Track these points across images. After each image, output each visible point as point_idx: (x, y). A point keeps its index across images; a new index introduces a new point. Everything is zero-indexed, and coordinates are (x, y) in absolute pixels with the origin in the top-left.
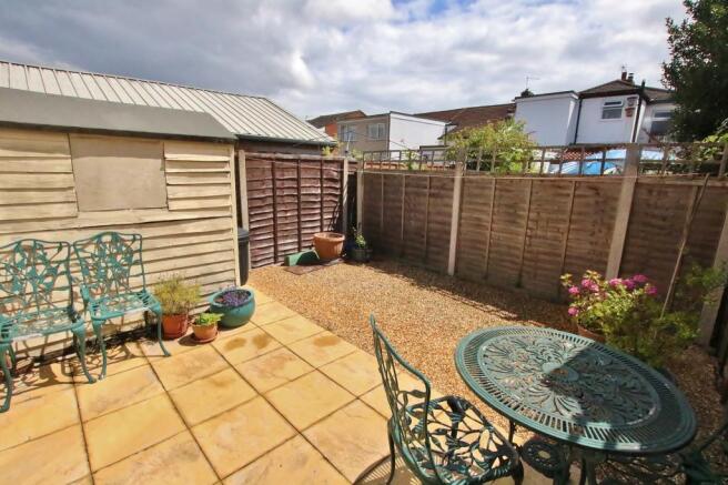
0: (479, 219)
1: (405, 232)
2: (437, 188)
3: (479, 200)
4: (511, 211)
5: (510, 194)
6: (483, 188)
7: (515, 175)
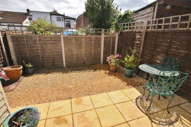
0: (71, 49)
1: (42, 58)
2: (54, 41)
3: (70, 44)
4: (80, 45)
5: (78, 41)
6: (71, 40)
7: (79, 36)
